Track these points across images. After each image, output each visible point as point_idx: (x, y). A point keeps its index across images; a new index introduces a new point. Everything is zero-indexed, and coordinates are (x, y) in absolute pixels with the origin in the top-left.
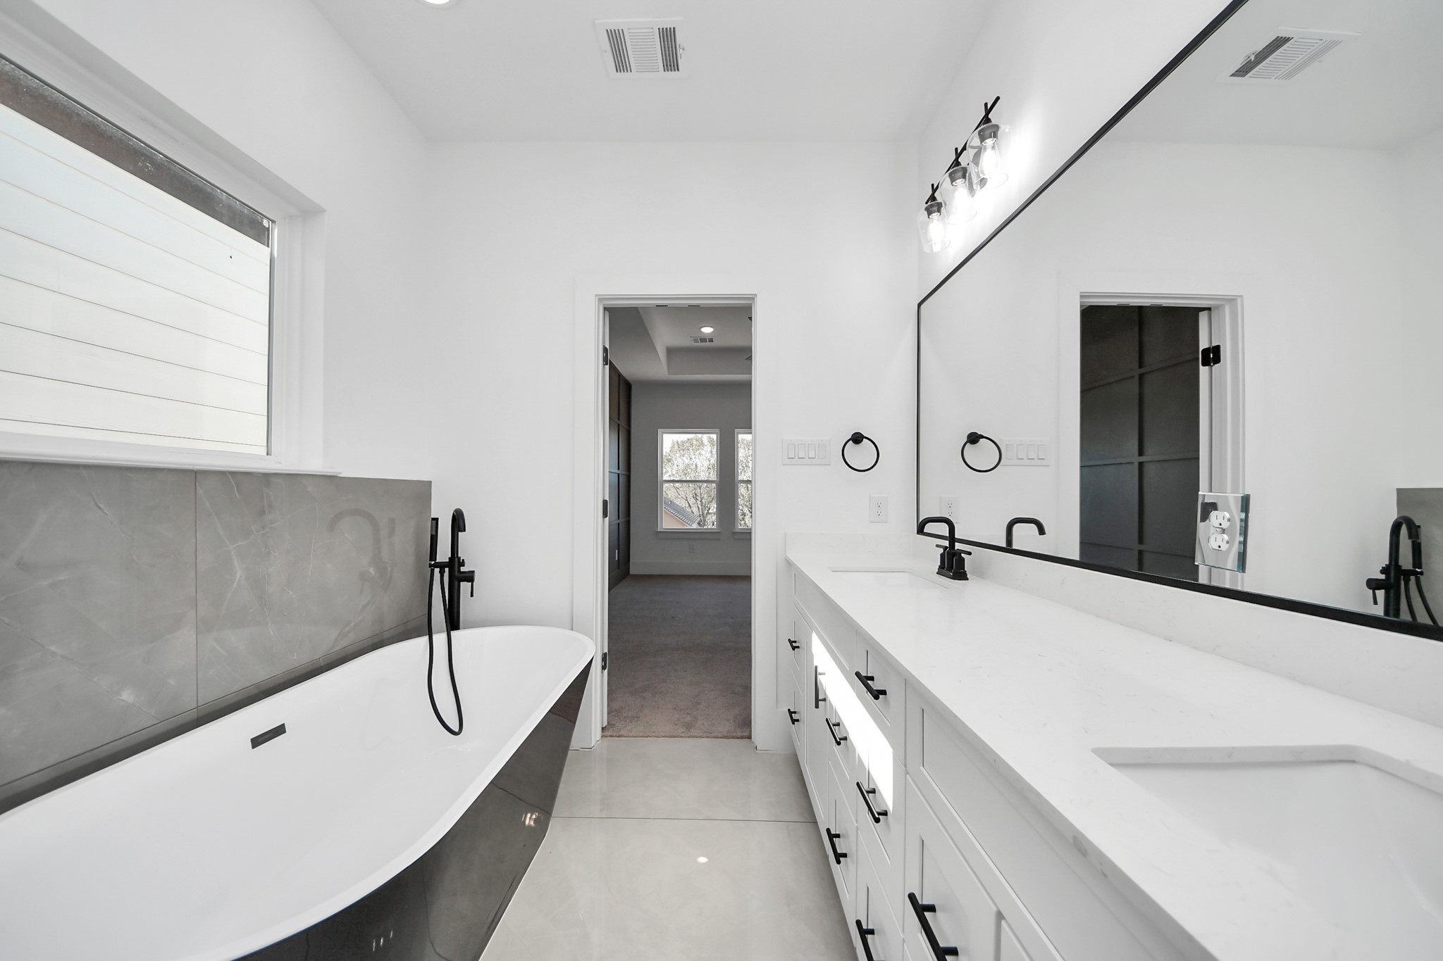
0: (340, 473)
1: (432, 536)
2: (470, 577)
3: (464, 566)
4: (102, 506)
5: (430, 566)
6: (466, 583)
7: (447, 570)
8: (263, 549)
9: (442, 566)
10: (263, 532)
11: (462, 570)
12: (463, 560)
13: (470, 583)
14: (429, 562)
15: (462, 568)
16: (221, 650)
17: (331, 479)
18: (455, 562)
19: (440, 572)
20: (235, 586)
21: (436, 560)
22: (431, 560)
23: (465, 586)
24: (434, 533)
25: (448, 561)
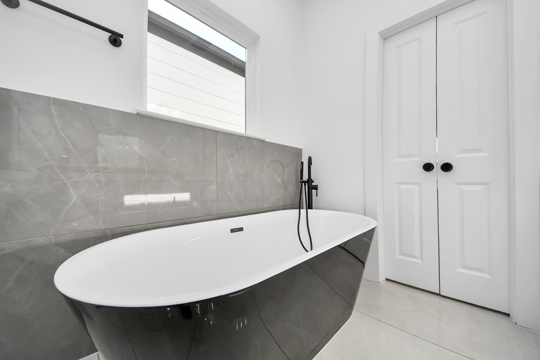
0: (266, 139)
1: (301, 169)
2: (316, 188)
3: (313, 182)
4: (187, 138)
5: (301, 182)
6: (314, 190)
7: (307, 184)
8: (239, 163)
9: (305, 182)
10: (239, 157)
11: (313, 184)
12: (313, 180)
13: (316, 190)
14: (300, 180)
15: (313, 183)
16: (225, 196)
17: (262, 141)
18: (310, 181)
19: (304, 185)
20: (229, 174)
21: (303, 180)
22: (301, 179)
23: (314, 191)
24: (302, 168)
25: (307, 180)
